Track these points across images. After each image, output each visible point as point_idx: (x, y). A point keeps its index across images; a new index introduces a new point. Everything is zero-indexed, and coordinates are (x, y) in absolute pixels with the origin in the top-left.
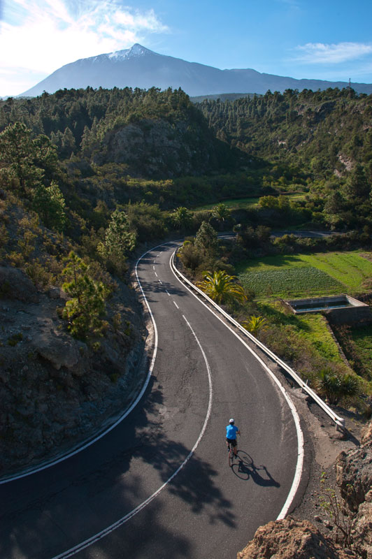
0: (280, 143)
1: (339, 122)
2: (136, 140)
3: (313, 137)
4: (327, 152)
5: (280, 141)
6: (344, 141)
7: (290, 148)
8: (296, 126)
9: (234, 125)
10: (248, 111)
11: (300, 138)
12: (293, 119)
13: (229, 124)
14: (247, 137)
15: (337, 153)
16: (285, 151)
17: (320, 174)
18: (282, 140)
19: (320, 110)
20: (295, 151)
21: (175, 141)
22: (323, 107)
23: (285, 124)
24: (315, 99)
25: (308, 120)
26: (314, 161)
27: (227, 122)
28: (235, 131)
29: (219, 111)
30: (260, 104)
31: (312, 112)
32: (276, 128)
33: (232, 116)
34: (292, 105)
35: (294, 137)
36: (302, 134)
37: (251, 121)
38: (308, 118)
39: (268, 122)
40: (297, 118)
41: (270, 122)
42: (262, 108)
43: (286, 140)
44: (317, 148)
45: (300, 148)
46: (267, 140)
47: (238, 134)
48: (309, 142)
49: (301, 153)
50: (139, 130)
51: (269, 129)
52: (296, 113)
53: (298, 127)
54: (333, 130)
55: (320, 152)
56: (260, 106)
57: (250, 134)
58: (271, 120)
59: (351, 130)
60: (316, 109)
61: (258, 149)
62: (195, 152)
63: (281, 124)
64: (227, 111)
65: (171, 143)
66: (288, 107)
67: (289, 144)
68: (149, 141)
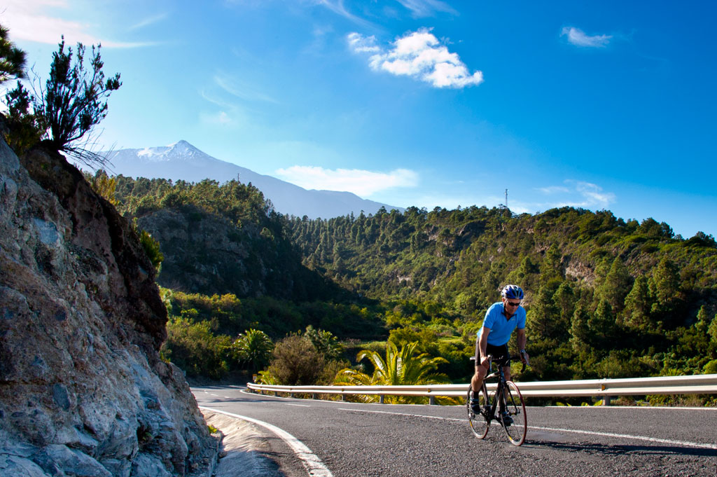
0: (401, 280)
1: (495, 246)
2: (175, 233)
3: (455, 268)
4: (482, 285)
5: (402, 275)
6: (507, 269)
7: (417, 286)
8: (426, 255)
9: (328, 254)
10: (351, 235)
11: (433, 272)
12: (422, 244)
13: (321, 251)
14: (349, 271)
15: (497, 286)
16: (410, 292)
17: (473, 315)
18: (406, 274)
19: (463, 233)
20: (427, 289)
21: (241, 245)
22: (467, 229)
23: (408, 252)
24: (454, 218)
25: (444, 246)
26: (460, 299)
27: (318, 248)
28: (330, 261)
29: (305, 232)
30: (369, 225)
31: (451, 236)
32: (395, 258)
33: (326, 239)
34: (420, 227)
35: (423, 270)
36: (435, 266)
37: (356, 248)
38: (445, 243)
39: (382, 249)
40: (426, 244)
41: (386, 249)
42: (373, 230)
43: (412, 274)
44: (464, 280)
45: (435, 284)
46: (380, 275)
47: (335, 265)
48: (449, 275)
49: (436, 291)
50: (180, 218)
51: (384, 260)
52: (425, 237)
53: (429, 257)
54: (486, 256)
55: (468, 286)
56: (370, 228)
57: (354, 267)
58: (386, 246)
59: (515, 254)
60: (456, 232)
61: (366, 287)
62: (272, 270)
63: (402, 253)
64: (318, 232)
65: (233, 245)
66: (413, 230)
67: (415, 281)
68: (197, 237)
